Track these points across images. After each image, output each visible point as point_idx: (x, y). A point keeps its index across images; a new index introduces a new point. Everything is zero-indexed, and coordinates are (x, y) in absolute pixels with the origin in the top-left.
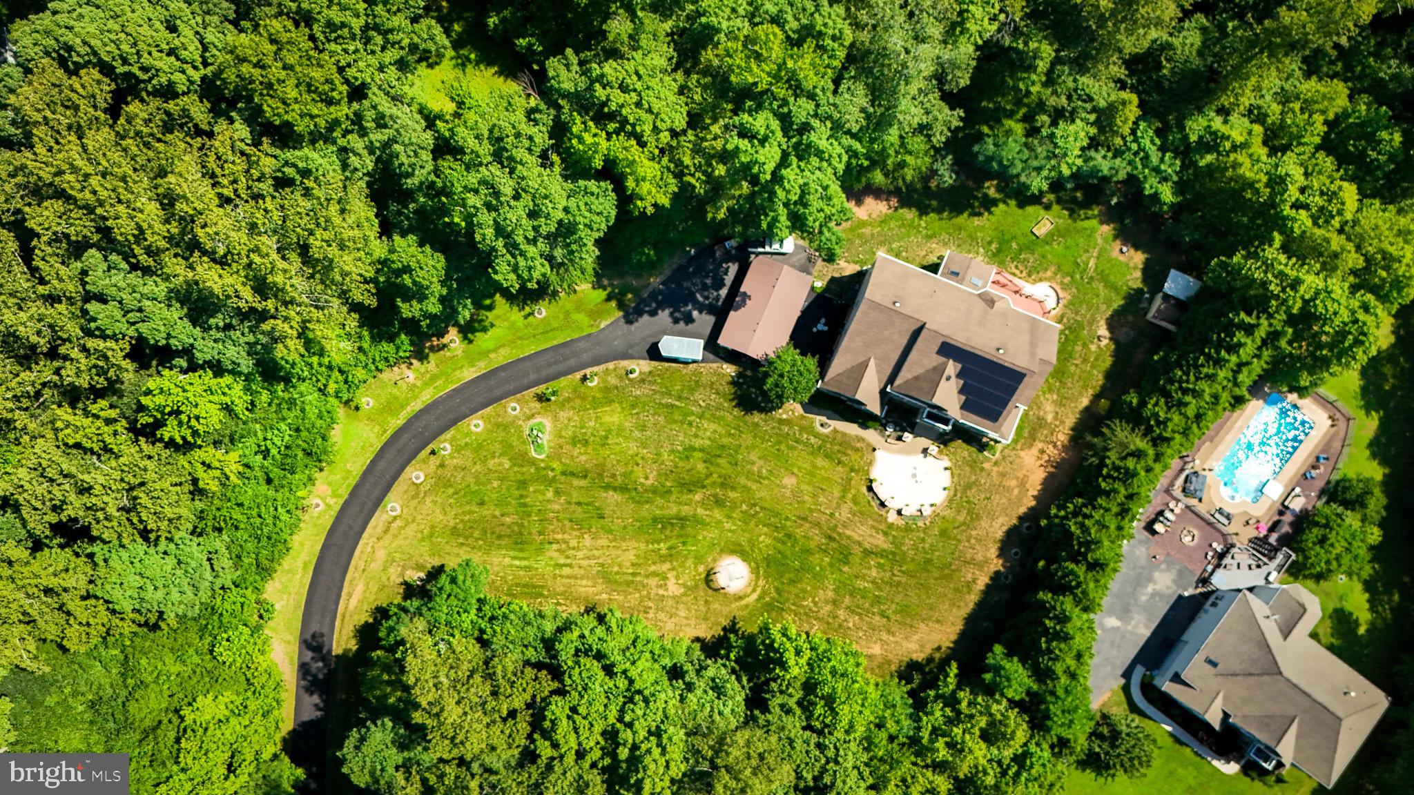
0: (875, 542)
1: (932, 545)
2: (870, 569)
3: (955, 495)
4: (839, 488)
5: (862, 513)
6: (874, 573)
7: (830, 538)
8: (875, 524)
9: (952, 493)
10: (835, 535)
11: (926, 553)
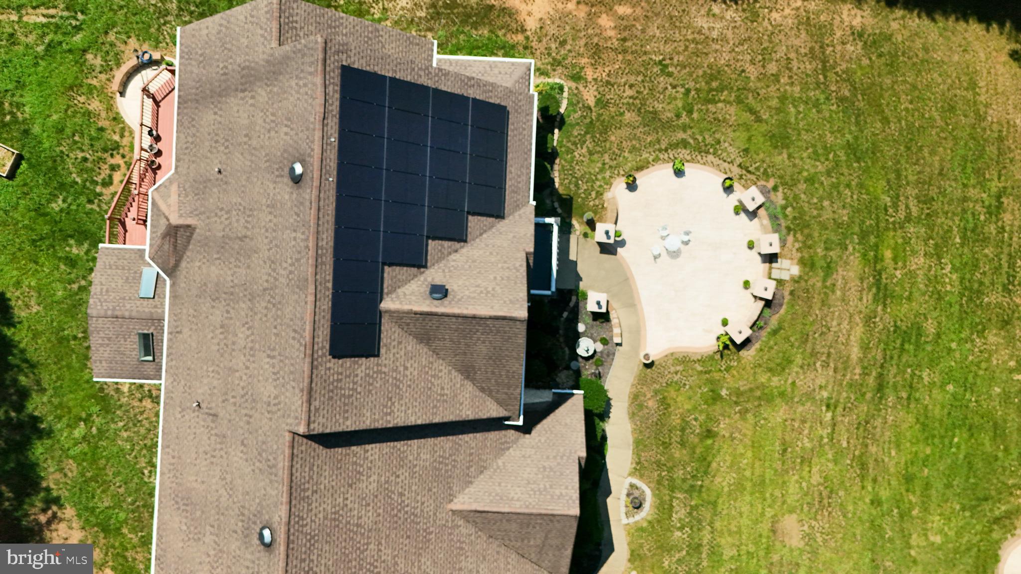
0: (854, 284)
1: (816, 156)
2: (912, 275)
3: (684, 144)
4: (766, 412)
5: (805, 339)
6: (918, 262)
7: (880, 388)
8: (816, 300)
9: (684, 153)
10: (871, 380)
11: (837, 164)
